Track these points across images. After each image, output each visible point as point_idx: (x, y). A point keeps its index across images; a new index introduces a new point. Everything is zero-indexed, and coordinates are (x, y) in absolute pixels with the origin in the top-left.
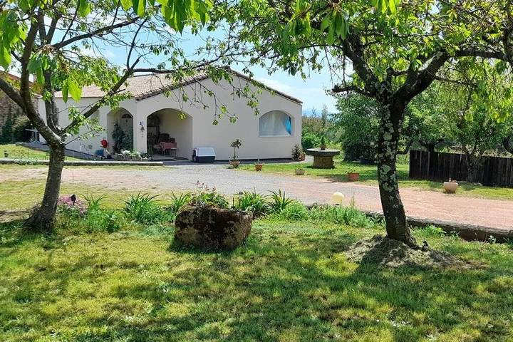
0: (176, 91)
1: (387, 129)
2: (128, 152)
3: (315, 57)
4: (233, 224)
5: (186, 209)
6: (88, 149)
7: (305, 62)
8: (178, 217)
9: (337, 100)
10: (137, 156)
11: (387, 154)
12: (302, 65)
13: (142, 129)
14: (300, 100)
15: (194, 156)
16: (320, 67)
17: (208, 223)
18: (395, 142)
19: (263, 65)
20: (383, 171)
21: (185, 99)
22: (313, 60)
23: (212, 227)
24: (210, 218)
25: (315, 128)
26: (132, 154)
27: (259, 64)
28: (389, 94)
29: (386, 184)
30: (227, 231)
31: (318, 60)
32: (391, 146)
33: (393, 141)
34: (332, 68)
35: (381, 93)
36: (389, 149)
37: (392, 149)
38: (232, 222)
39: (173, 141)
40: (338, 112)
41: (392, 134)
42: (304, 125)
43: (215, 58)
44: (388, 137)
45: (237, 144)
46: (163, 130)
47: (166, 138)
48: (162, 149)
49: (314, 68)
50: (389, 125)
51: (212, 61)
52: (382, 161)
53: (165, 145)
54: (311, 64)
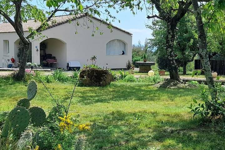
0: (74, 21)
1: (169, 33)
2: (30, 63)
3: (139, 3)
4: (105, 76)
5: (84, 69)
6: (7, 61)
7: (135, 7)
8: (81, 73)
9: (152, 31)
10: (35, 66)
11: (170, 44)
12: (133, 8)
13: (37, 50)
14: (131, 33)
15: (68, 66)
16: (141, 9)
17: (94, 75)
18: (173, 39)
19: (114, 8)
20: (168, 51)
21: (78, 25)
22: (138, 5)
23: (96, 77)
24: (95, 73)
25: (140, 53)
26: (32, 65)
27: (112, 8)
28: (170, 18)
29: (170, 56)
30: (102, 78)
31: (141, 5)
32: (171, 40)
33: (172, 38)
34: (147, 9)
35: (167, 18)
36: (170, 41)
37: (172, 42)
38: (104, 74)
39: (54, 58)
40: (153, 38)
41: (171, 35)
42: (134, 51)
43: (92, 5)
44: (170, 36)
45: (94, 58)
46: (48, 52)
47: (50, 56)
48: (48, 63)
49: (139, 9)
50: (170, 31)
51: (91, 6)
52: (168, 47)
53: (50, 61)
54: (137, 7)
